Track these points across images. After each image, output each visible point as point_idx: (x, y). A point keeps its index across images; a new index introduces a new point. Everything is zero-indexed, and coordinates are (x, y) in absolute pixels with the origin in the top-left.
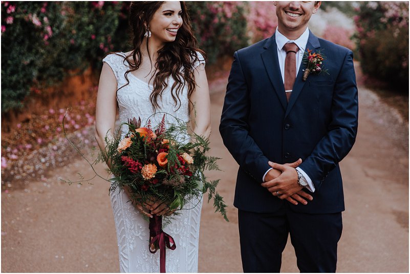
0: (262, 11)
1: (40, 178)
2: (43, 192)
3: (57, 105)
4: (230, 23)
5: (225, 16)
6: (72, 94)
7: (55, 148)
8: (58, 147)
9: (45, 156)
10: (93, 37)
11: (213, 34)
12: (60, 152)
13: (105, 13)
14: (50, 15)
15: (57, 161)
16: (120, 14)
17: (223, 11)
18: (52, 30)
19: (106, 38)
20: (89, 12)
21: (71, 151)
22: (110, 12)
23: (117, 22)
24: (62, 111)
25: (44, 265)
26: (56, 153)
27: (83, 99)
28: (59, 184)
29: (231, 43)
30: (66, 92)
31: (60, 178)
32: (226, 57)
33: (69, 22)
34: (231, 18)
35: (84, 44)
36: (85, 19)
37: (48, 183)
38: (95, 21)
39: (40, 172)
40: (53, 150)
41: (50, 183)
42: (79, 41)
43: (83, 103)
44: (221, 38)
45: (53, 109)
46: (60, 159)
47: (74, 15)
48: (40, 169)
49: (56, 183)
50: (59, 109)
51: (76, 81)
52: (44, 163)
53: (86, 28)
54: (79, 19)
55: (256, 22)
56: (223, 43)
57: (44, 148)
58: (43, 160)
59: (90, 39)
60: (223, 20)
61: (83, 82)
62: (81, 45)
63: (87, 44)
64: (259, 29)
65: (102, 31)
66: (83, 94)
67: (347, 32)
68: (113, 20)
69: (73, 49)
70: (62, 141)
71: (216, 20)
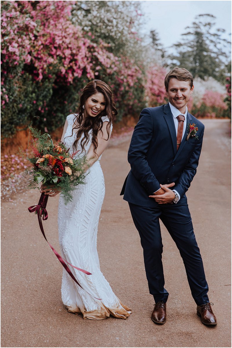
0: (156, 81)
1: (8, 200)
2: (13, 209)
3: (10, 152)
4: (132, 90)
5: (129, 85)
6: (19, 144)
7: (14, 181)
8: (15, 180)
9: (8, 186)
10: (35, 102)
11: (120, 99)
12: (18, 184)
13: (43, 85)
14: (7, 87)
15: (17, 190)
16: (53, 85)
17: (127, 82)
18: (9, 97)
19: (43, 103)
20: (32, 84)
21: (25, 183)
22: (47, 84)
23: (51, 91)
24: (13, 156)
25: (24, 250)
26: (15, 184)
27: (27, 148)
28: (22, 204)
29: (133, 105)
30: (15, 143)
31: (22, 200)
32: (129, 116)
33: (19, 91)
34: (134, 87)
35: (29, 107)
36: (30, 89)
37: (15, 203)
38: (36, 90)
39: (7, 196)
40: (13, 182)
41: (16, 203)
42: (26, 105)
43: (27, 150)
44: (125, 102)
45: (7, 154)
46: (19, 188)
47: (22, 87)
48: (6, 194)
49: (20, 203)
50: (11, 155)
51: (22, 134)
52: (9, 191)
53: (30, 96)
54: (26, 89)
55: (151, 89)
56: (128, 105)
57: (6, 181)
58: (7, 189)
59: (33, 104)
60: (127, 88)
61: (27, 135)
62: (26, 108)
63: (31, 107)
64: (154, 94)
65: (41, 98)
66: (27, 144)
67: (221, 96)
68: (49, 90)
69: (22, 111)
70: (18, 177)
71: (122, 89)
